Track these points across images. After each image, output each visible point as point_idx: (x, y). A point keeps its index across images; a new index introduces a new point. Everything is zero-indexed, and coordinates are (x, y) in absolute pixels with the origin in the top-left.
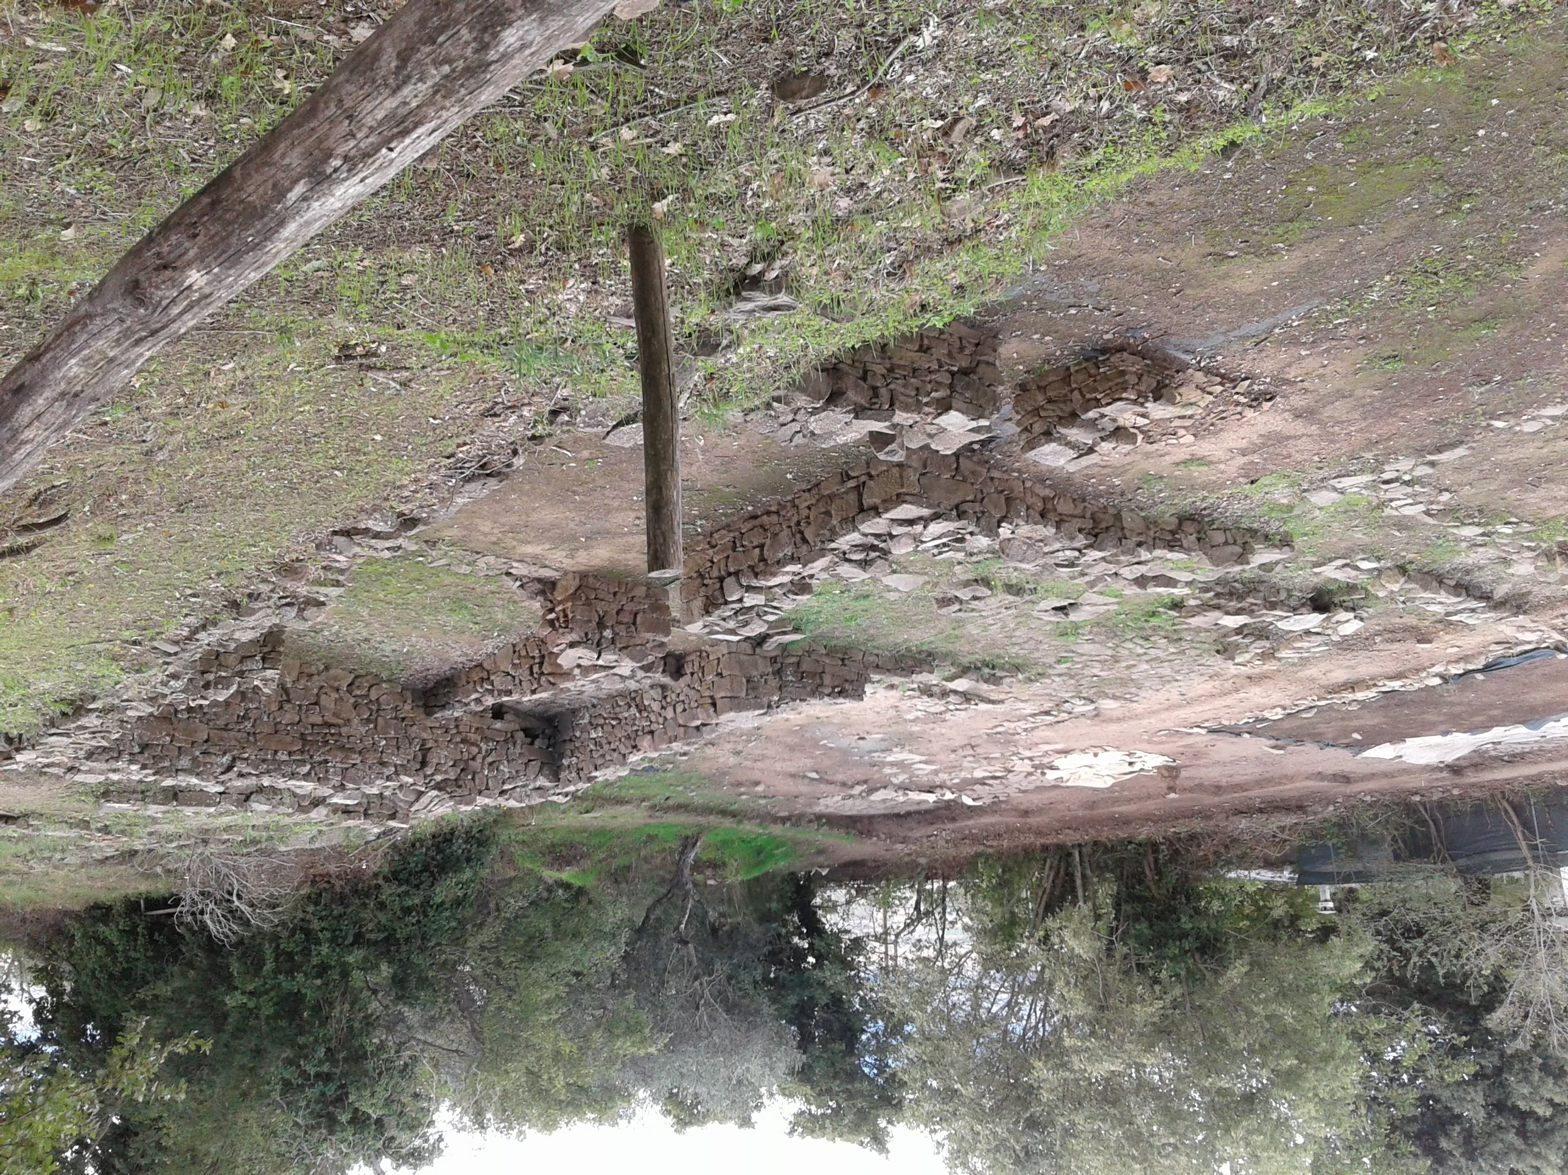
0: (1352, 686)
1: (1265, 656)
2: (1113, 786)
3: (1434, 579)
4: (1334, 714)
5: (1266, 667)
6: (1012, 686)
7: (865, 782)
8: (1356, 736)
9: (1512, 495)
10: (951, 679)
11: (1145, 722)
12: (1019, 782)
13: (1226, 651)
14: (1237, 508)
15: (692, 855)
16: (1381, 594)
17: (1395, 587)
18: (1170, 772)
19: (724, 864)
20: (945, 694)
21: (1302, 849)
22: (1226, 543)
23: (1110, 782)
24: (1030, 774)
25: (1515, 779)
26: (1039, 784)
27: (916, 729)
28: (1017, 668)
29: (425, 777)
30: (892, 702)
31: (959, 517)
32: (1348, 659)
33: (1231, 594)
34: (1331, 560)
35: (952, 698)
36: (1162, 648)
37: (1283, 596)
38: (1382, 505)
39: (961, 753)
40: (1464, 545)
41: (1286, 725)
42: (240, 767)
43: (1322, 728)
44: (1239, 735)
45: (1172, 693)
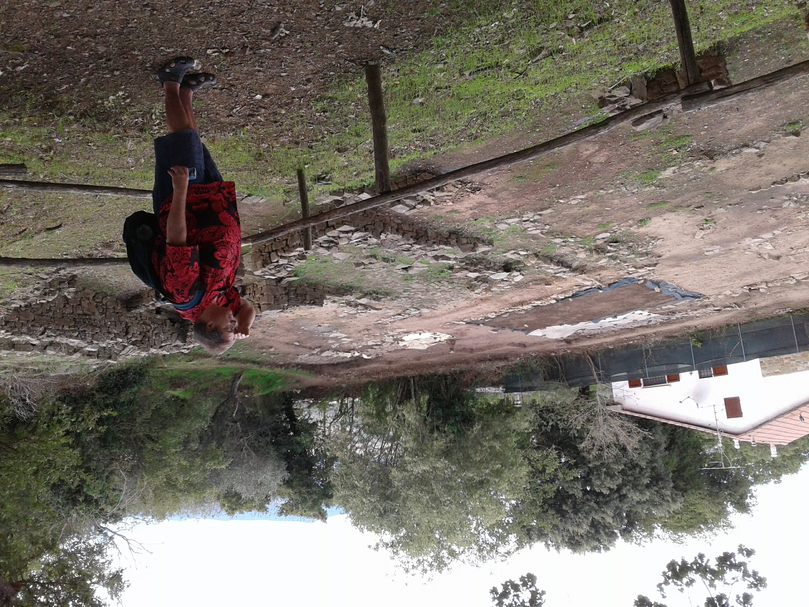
0: (522, 303)
1: (487, 290)
2: (428, 348)
3: (549, 259)
4: (516, 316)
5: (487, 295)
6: (385, 302)
7: (320, 347)
8: (526, 326)
9: (572, 227)
10: (360, 298)
11: (440, 319)
12: (388, 348)
13: (471, 287)
14: (471, 229)
15: (239, 382)
16: (529, 265)
17: (533, 262)
18: (451, 342)
19: (253, 387)
20: (357, 305)
21: (507, 377)
22: (467, 243)
23: (426, 347)
24: (392, 343)
25: (592, 345)
26: (396, 348)
27: (343, 321)
28: (387, 294)
29: (128, 339)
30: (334, 309)
31: (366, 230)
32: (519, 292)
33: (472, 264)
34: (509, 251)
35: (360, 307)
36: (446, 286)
37: (492, 265)
38: (526, 229)
39: (363, 333)
40: (558, 246)
41: (497, 320)
42: (48, 332)
43: (512, 322)
44: (478, 325)
45: (450, 306)
